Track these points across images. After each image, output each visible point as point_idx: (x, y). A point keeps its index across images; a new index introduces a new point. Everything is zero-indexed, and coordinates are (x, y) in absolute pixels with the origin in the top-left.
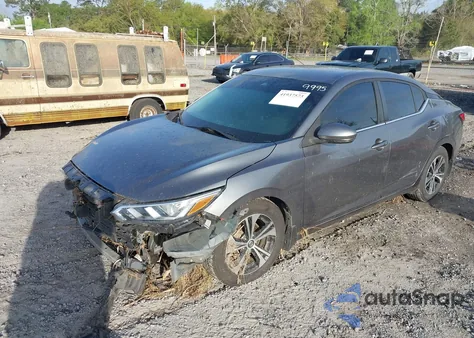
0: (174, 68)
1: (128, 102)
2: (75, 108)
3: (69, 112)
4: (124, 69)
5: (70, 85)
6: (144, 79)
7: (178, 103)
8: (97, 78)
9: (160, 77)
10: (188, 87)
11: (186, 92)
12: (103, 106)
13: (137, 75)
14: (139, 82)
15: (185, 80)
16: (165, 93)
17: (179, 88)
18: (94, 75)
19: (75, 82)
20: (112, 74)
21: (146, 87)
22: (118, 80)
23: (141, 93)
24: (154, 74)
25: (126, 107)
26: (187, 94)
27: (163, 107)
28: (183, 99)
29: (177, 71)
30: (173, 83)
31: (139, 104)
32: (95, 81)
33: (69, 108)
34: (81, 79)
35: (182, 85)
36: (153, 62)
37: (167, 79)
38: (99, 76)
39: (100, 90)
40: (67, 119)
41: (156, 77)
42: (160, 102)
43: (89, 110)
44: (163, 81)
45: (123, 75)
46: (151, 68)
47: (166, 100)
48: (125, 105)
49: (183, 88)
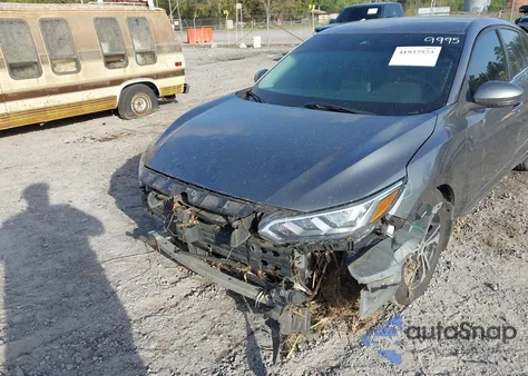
0: (166, 44)
1: (116, 91)
2: (51, 104)
3: (44, 110)
4: (106, 50)
5: (40, 74)
6: (131, 60)
7: (174, 87)
8: (74, 64)
9: (150, 56)
10: (183, 66)
11: (182, 73)
12: (85, 99)
13: (123, 56)
14: (126, 65)
15: (179, 57)
16: (158, 76)
17: (174, 68)
18: (69, 60)
19: (46, 69)
20: (92, 56)
21: (134, 70)
22: (101, 63)
23: (130, 79)
24: (142, 54)
25: (113, 98)
26: (183, 74)
27: (157, 93)
28: (179, 80)
29: (169, 46)
30: (166, 62)
31: (130, 92)
32: (71, 67)
33: (42, 106)
34: (53, 66)
35: (177, 64)
36: (139, 39)
37: (160, 58)
38: (75, 60)
39: (80, 78)
40: (41, 119)
41: (146, 57)
42: (153, 86)
43: (69, 105)
44: (154, 60)
45: (106, 56)
46: (138, 46)
47: (159, 84)
48: (112, 94)
49: (179, 68)
